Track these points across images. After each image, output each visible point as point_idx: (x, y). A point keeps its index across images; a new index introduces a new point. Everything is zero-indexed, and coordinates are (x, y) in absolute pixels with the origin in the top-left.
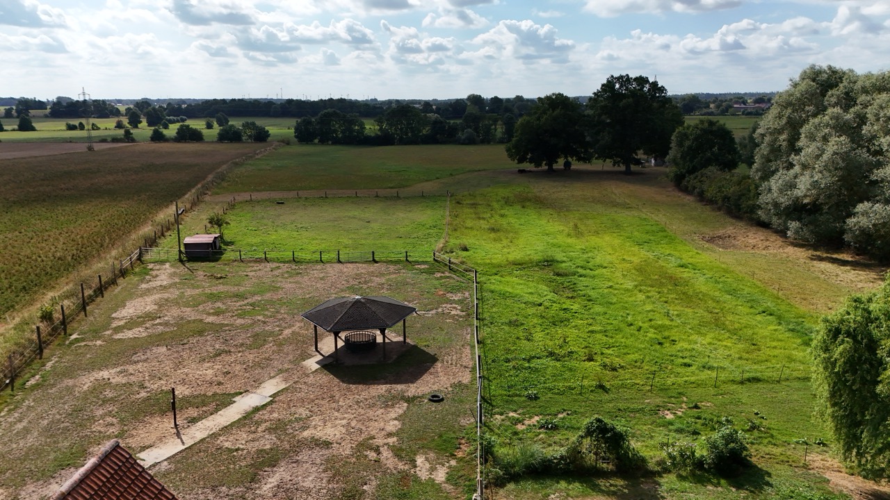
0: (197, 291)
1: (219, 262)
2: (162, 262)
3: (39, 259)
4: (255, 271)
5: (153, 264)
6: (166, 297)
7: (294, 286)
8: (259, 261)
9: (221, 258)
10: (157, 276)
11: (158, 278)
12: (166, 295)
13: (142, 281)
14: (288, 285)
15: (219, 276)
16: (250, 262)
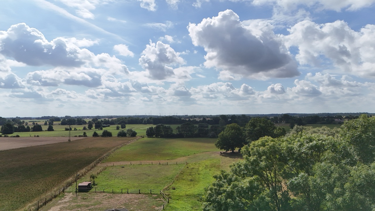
0: (75, 204)
1: (88, 193)
2: (70, 192)
3: (32, 190)
4: (98, 196)
5: (67, 193)
6: (64, 206)
7: (107, 202)
8: (101, 192)
9: (89, 191)
10: (66, 198)
11: (66, 199)
12: (65, 205)
13: (60, 200)
14: (105, 202)
15: (85, 198)
16: (98, 193)
